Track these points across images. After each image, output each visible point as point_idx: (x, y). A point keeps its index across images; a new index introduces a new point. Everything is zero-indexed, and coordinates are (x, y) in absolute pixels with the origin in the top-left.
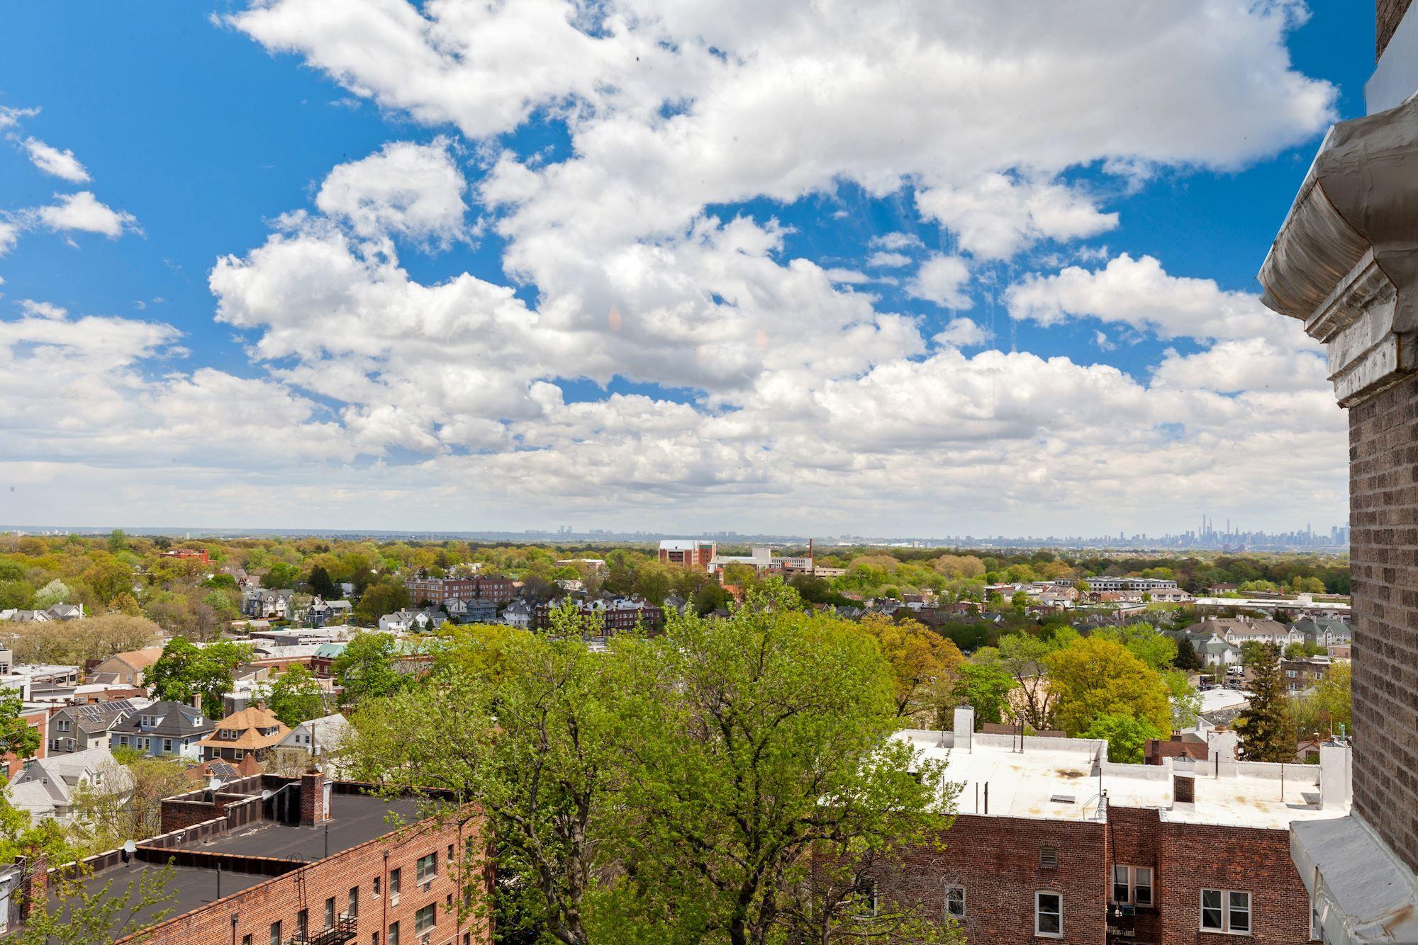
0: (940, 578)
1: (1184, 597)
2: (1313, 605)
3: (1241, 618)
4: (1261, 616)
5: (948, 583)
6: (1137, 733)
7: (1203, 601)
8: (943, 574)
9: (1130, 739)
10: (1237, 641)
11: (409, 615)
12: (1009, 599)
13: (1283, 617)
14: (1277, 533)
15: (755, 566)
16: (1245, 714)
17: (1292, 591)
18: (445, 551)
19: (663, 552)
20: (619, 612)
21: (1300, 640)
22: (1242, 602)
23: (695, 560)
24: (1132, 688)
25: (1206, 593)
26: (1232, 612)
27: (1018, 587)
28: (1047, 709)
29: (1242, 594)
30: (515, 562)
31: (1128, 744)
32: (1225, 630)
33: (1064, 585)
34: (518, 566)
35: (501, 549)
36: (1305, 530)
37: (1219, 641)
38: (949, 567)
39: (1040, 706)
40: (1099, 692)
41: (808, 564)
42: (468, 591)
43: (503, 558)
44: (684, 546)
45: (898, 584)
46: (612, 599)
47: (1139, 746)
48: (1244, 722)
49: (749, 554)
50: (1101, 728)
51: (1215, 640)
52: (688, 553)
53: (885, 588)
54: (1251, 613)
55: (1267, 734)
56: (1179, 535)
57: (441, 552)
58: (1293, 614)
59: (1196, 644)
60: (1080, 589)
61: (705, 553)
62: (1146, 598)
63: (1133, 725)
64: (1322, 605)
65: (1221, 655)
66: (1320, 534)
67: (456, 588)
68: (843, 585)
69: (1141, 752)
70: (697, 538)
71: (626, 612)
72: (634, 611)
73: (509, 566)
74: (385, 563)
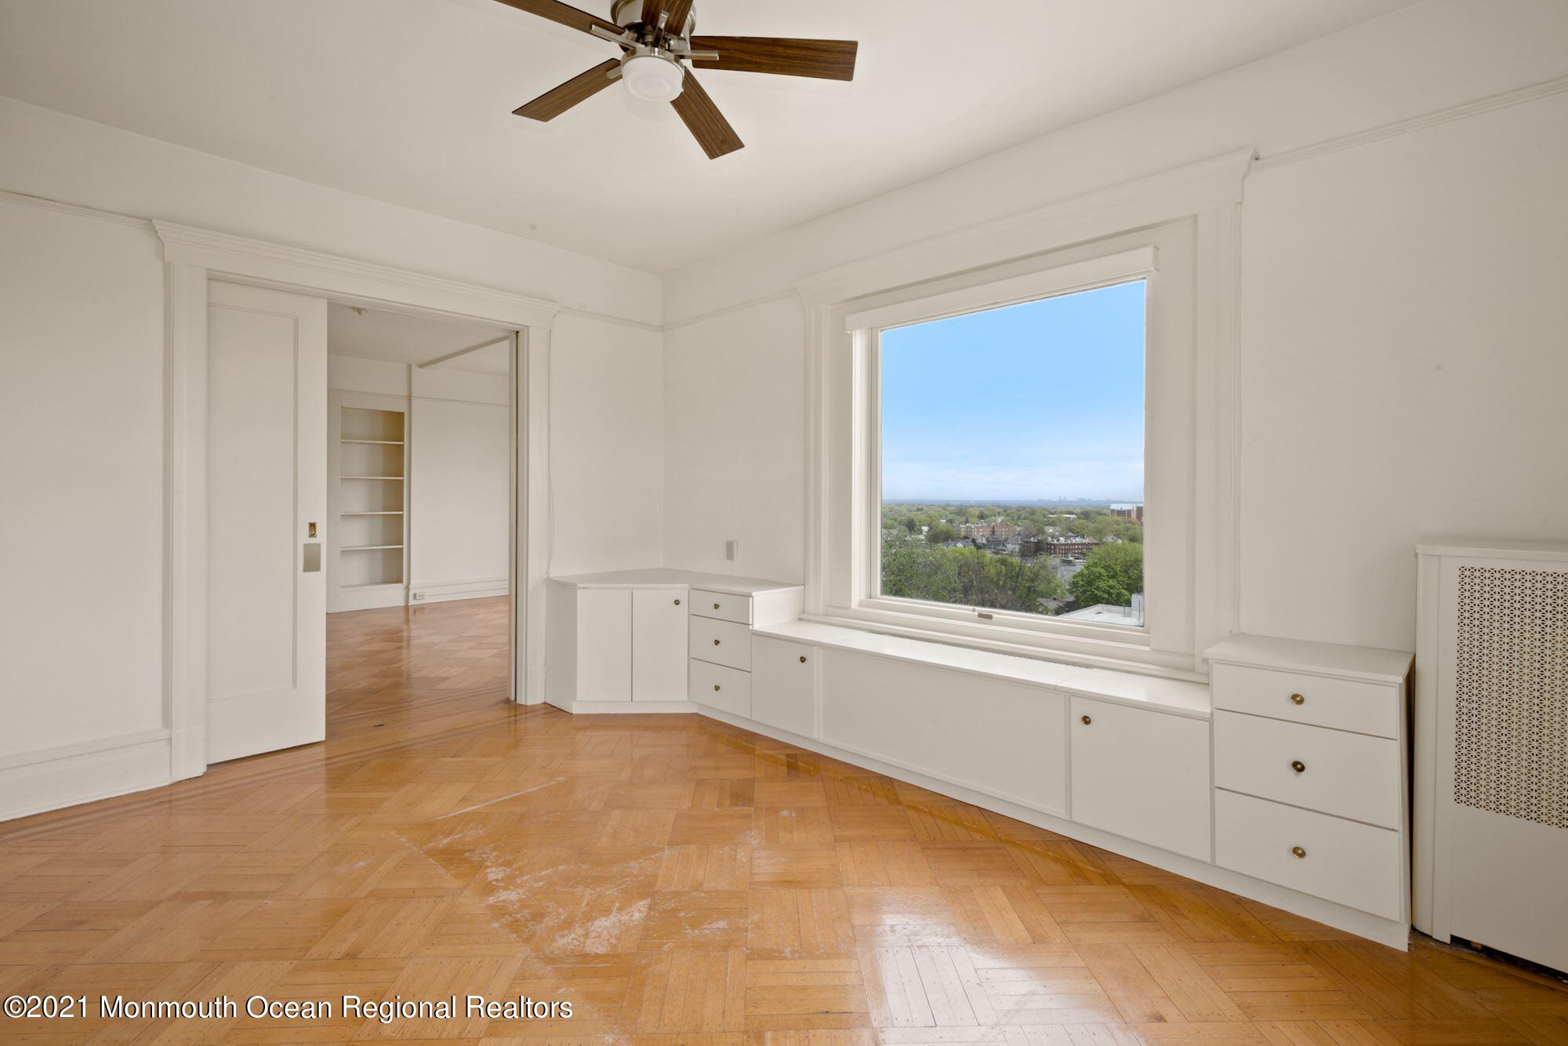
19: (1113, 511)
23: (1134, 515)
30: (1022, 516)
44: (1125, 507)
52: (1129, 512)
70: (1136, 503)
71: (1078, 544)
72: (1082, 544)
73: (1019, 519)
74: (951, 517)
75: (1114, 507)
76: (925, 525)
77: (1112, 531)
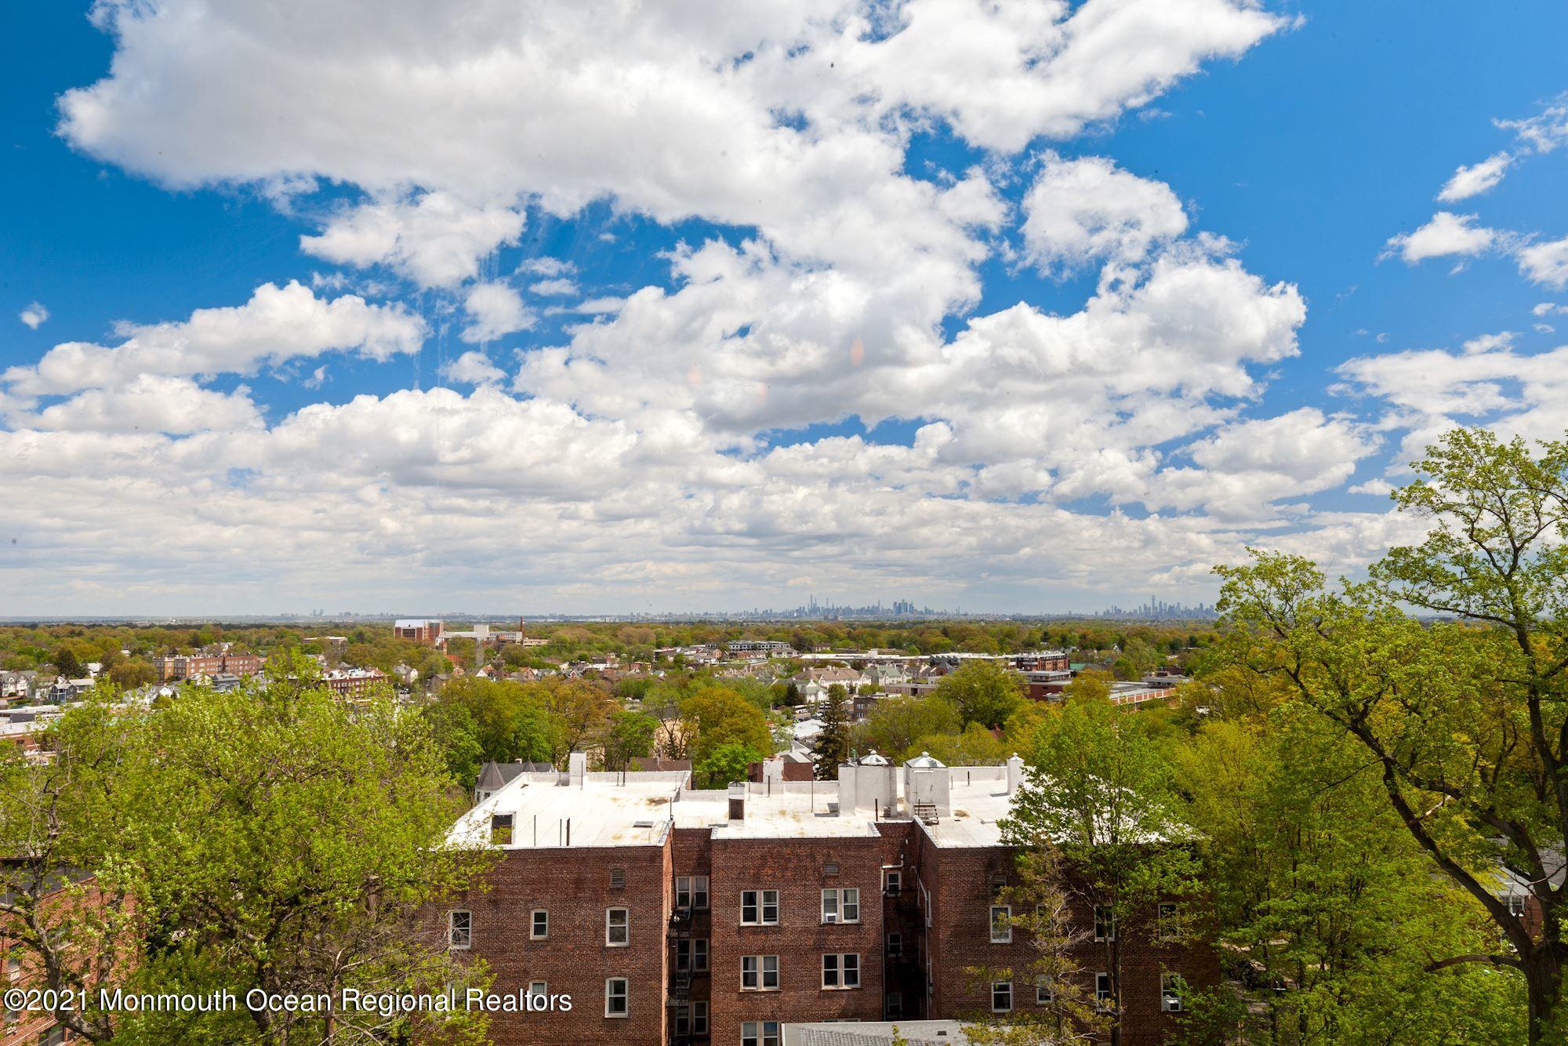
0: (621, 644)
1: (795, 654)
2: (878, 657)
3: (830, 667)
4: (844, 666)
5: (627, 648)
6: (745, 757)
7: (808, 656)
8: (623, 641)
9: (739, 762)
10: (827, 685)
11: (154, 689)
12: (671, 659)
13: (858, 666)
14: (859, 607)
15: (475, 639)
16: (819, 738)
17: (866, 648)
18: (199, 632)
19: (398, 629)
20: (351, 680)
21: (869, 682)
22: (832, 656)
23: (425, 636)
24: (742, 725)
25: (810, 651)
26: (824, 664)
27: (678, 650)
28: (684, 743)
29: (833, 651)
30: (264, 641)
31: (738, 766)
32: (819, 676)
33: (712, 648)
34: (268, 644)
35: (253, 630)
36: (876, 605)
37: (814, 685)
38: (629, 636)
39: (678, 741)
40: (717, 729)
41: (519, 636)
42: (214, 666)
43: (254, 638)
44: (416, 624)
45: (589, 650)
46: (347, 669)
47: (745, 767)
48: (820, 744)
49: (471, 629)
50: (719, 756)
51: (811, 685)
52: (420, 630)
53: (577, 653)
54: (837, 664)
55: (835, 752)
56: (795, 609)
57: (195, 634)
58: (865, 664)
59: (799, 687)
60: (723, 650)
61: (434, 630)
62: (769, 655)
63: (743, 752)
64: (884, 657)
65: (816, 695)
66: (886, 607)
67: (202, 665)
68: (546, 652)
69: (746, 771)
70: (428, 618)
71: (359, 680)
72: (365, 679)
73: (259, 644)
74: (138, 645)
75: (402, 624)
76: (94, 661)
77: (402, 658)
